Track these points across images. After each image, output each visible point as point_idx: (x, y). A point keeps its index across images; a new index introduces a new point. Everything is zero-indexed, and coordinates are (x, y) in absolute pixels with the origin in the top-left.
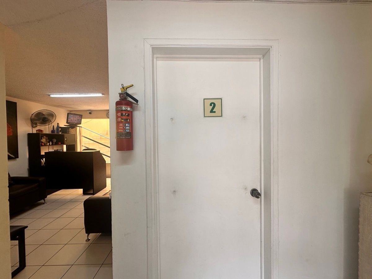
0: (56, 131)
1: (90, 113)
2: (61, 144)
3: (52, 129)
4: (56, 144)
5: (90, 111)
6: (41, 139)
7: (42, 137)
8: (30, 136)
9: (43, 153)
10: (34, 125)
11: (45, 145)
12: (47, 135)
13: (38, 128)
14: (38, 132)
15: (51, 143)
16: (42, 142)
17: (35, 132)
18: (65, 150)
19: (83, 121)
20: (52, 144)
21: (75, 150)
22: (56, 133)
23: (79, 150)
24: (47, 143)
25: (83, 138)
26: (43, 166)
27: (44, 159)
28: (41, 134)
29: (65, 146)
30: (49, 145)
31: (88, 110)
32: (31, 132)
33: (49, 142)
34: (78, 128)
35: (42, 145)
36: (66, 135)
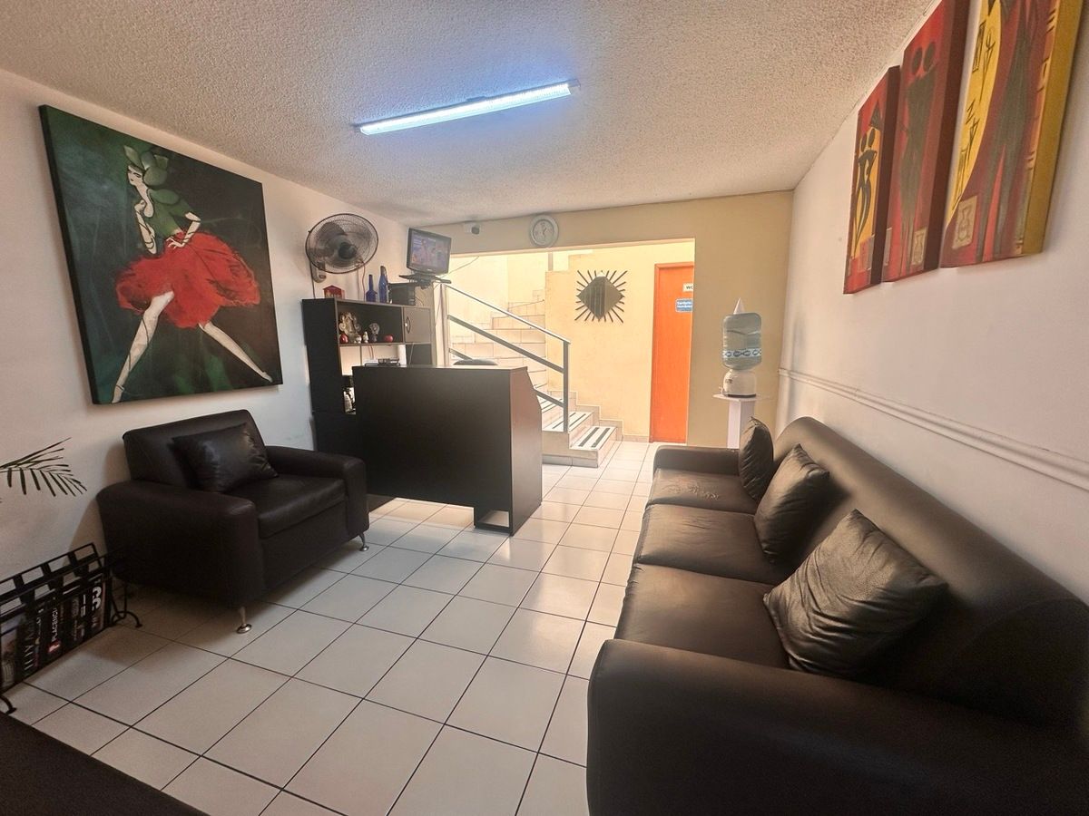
0: (378, 292)
1: (475, 231)
2: (393, 341)
3: (367, 289)
4: (381, 339)
5: (473, 225)
6: (340, 322)
7: (340, 315)
8: (308, 306)
9: (347, 371)
10: (319, 272)
11: (351, 342)
12: (353, 307)
13: (326, 284)
14: (329, 294)
15: (366, 337)
16: (342, 333)
17: (320, 295)
18: (403, 362)
19: (454, 262)
20: (371, 341)
21: (431, 363)
22: (378, 302)
23: (440, 364)
24: (356, 337)
25: (452, 324)
26: (349, 416)
27: (352, 389)
28: (338, 302)
29: (402, 349)
30: (363, 341)
31: (466, 222)
32: (313, 298)
33: (362, 335)
34: (437, 286)
35: (343, 343)
36: (407, 310)
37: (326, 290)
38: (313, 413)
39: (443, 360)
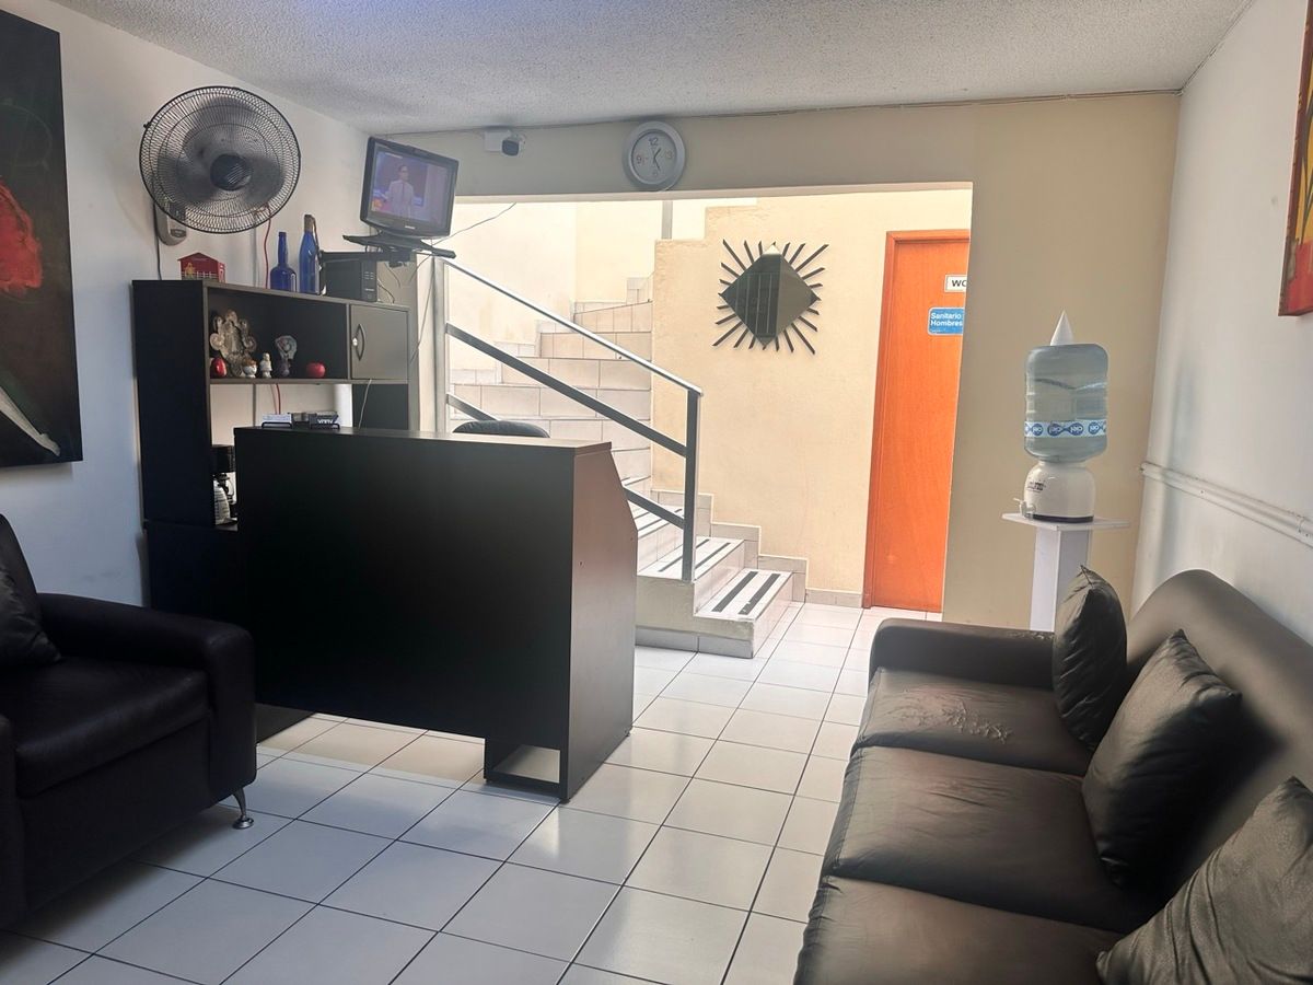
0: (297, 271)
1: (510, 148)
2: (326, 376)
3: (274, 262)
4: (299, 371)
5: (507, 135)
6: (213, 330)
7: (213, 315)
8: (146, 296)
9: (223, 436)
10: (171, 224)
11: (234, 376)
12: (241, 300)
13: (187, 248)
14: (190, 270)
15: (268, 365)
16: (215, 353)
17: (172, 272)
18: (346, 421)
19: (465, 211)
20: (277, 374)
21: (406, 427)
22: (295, 291)
23: (425, 430)
24: (245, 365)
25: (455, 344)
26: (223, 534)
27: (232, 476)
28: (209, 288)
29: (345, 393)
30: (259, 374)
31: (491, 128)
32: (157, 278)
33: (258, 359)
34: (423, 261)
35: (216, 375)
36: (358, 312)
37: (184, 262)
38: (145, 526)
39: (434, 421)
